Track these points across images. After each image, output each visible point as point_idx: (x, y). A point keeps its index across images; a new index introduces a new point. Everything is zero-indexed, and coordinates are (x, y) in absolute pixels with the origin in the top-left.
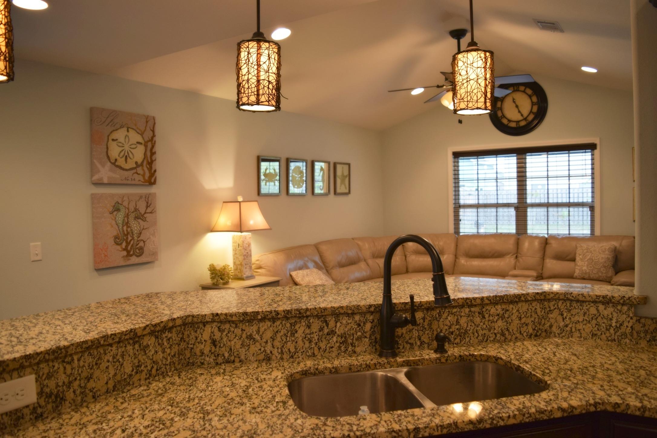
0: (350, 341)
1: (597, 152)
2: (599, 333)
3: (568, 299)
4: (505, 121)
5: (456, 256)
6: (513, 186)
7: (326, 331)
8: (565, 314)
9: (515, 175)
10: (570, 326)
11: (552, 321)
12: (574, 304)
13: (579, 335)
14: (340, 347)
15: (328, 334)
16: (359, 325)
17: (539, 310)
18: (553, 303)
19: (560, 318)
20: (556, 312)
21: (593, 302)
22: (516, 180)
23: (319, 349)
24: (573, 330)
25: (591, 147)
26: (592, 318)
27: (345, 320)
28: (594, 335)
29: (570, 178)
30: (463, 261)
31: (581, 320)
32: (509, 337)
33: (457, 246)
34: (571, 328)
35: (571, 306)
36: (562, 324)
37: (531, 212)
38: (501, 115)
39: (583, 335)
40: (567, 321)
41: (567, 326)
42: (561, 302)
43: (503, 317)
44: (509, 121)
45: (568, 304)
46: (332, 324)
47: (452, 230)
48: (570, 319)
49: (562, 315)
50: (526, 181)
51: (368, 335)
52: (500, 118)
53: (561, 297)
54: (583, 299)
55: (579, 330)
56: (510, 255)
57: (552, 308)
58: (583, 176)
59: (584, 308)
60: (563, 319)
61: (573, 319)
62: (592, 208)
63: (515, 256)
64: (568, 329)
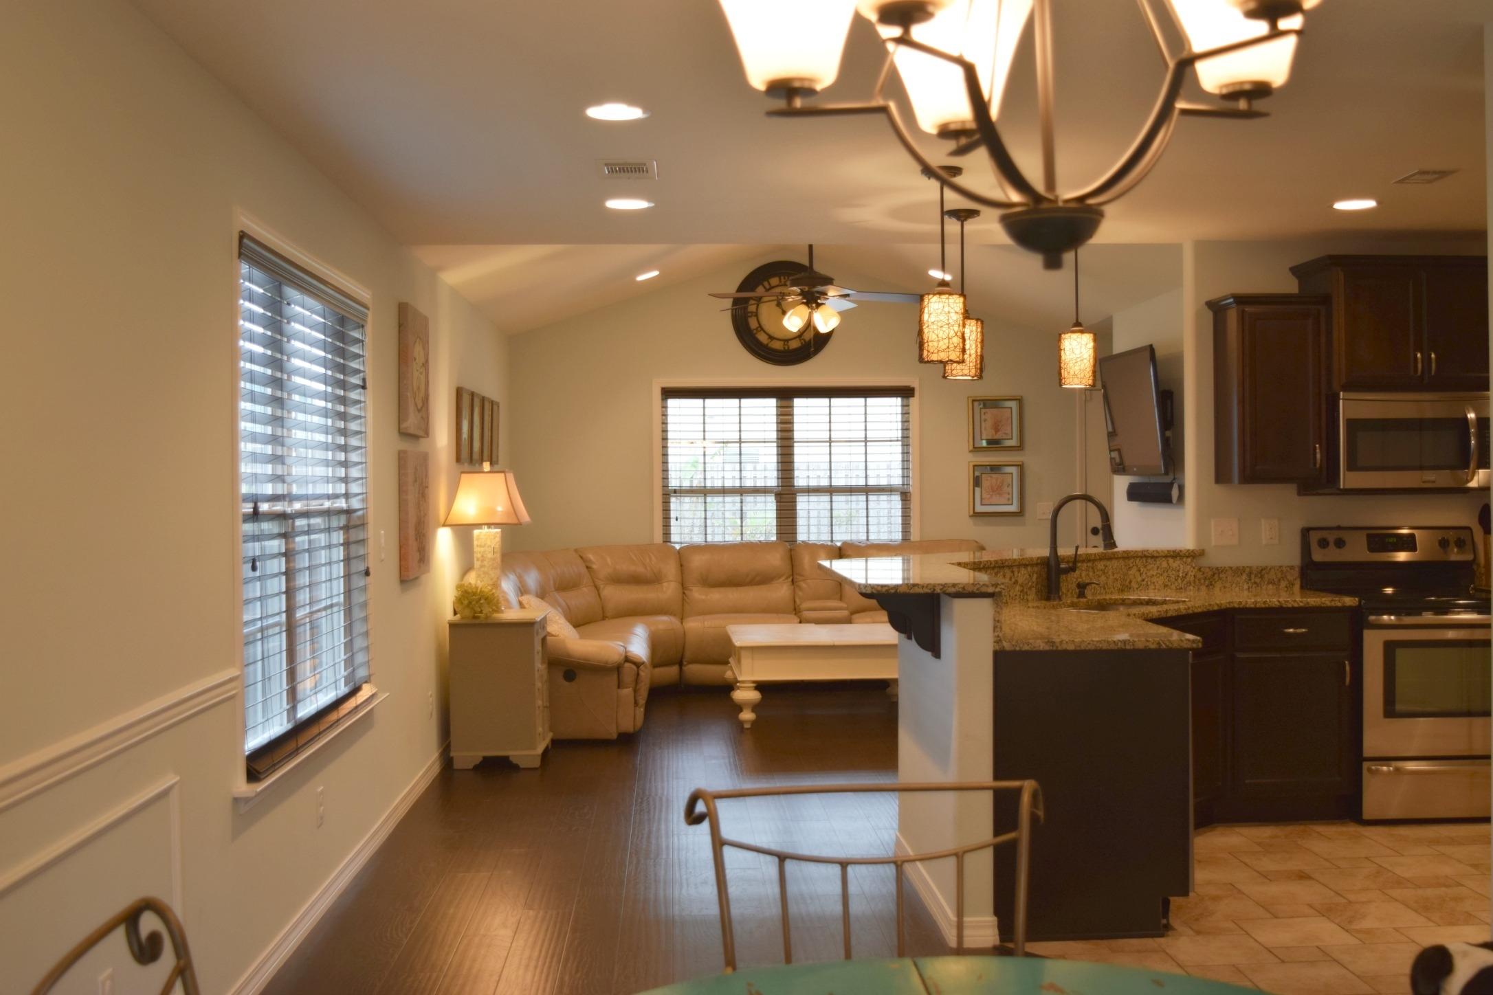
0: (1025, 590)
1: (914, 402)
2: (1169, 584)
3: (1146, 556)
4: (762, 338)
5: (682, 585)
6: (769, 456)
7: (1013, 580)
8: (1142, 570)
9: (773, 435)
10: (1146, 580)
11: (1131, 577)
12: (1149, 560)
13: (1153, 587)
14: (1020, 595)
15: (1014, 583)
16: (1030, 576)
17: (1123, 567)
18: (1132, 560)
19: (1138, 574)
20: (1134, 569)
21: (1164, 557)
22: (775, 444)
23: (1010, 596)
24: (1149, 583)
25: (905, 393)
26: (1164, 572)
27: (1023, 571)
28: (1166, 586)
29: (868, 444)
30: (698, 594)
31: (1155, 574)
32: (1108, 591)
33: (681, 566)
34: (1147, 582)
35: (1146, 562)
36: (1139, 579)
37: (802, 503)
38: (757, 325)
39: (1157, 587)
40: (1144, 576)
41: (1143, 580)
42: (1138, 560)
43: (1104, 573)
44: (771, 338)
45: (1144, 561)
46: (1016, 573)
47: (658, 538)
48: (1146, 573)
49: (1140, 571)
50: (793, 446)
51: (1034, 585)
52: (755, 332)
53: (1140, 554)
54: (1157, 555)
55: (1154, 583)
56: (783, 578)
57: (1131, 565)
58: (891, 441)
59: (1158, 562)
60: (1141, 575)
61: (1148, 574)
62: (905, 496)
63: (790, 579)
64: (1145, 583)
